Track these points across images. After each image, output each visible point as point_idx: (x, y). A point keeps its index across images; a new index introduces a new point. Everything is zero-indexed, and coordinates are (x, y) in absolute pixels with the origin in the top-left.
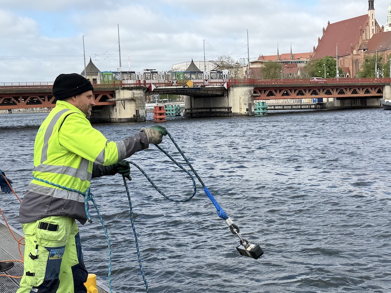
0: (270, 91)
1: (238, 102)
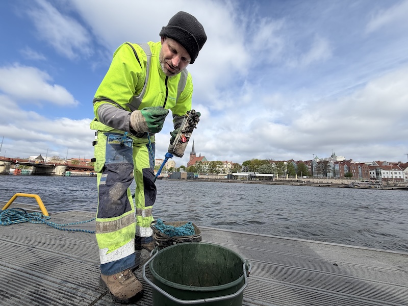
1: (59, 171)
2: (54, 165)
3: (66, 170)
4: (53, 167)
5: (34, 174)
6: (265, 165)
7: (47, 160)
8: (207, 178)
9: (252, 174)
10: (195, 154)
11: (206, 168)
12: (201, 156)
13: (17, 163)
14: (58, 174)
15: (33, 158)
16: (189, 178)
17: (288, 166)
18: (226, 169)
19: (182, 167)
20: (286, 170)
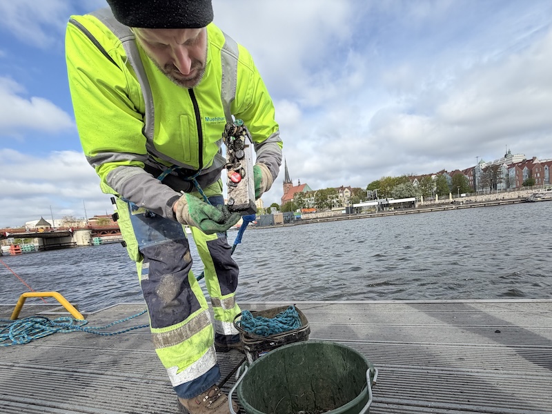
0: (104, 232)
1: (81, 238)
2: (70, 230)
3: (92, 236)
4: (70, 234)
5: (43, 249)
6: (402, 185)
7: (56, 224)
8: (314, 217)
9: (384, 201)
10: (291, 183)
11: (310, 201)
12: (301, 184)
13: (9, 237)
14: (82, 244)
15: (32, 224)
16: (287, 221)
17: (438, 182)
18: (343, 200)
19: (274, 205)
20: (435, 189)
